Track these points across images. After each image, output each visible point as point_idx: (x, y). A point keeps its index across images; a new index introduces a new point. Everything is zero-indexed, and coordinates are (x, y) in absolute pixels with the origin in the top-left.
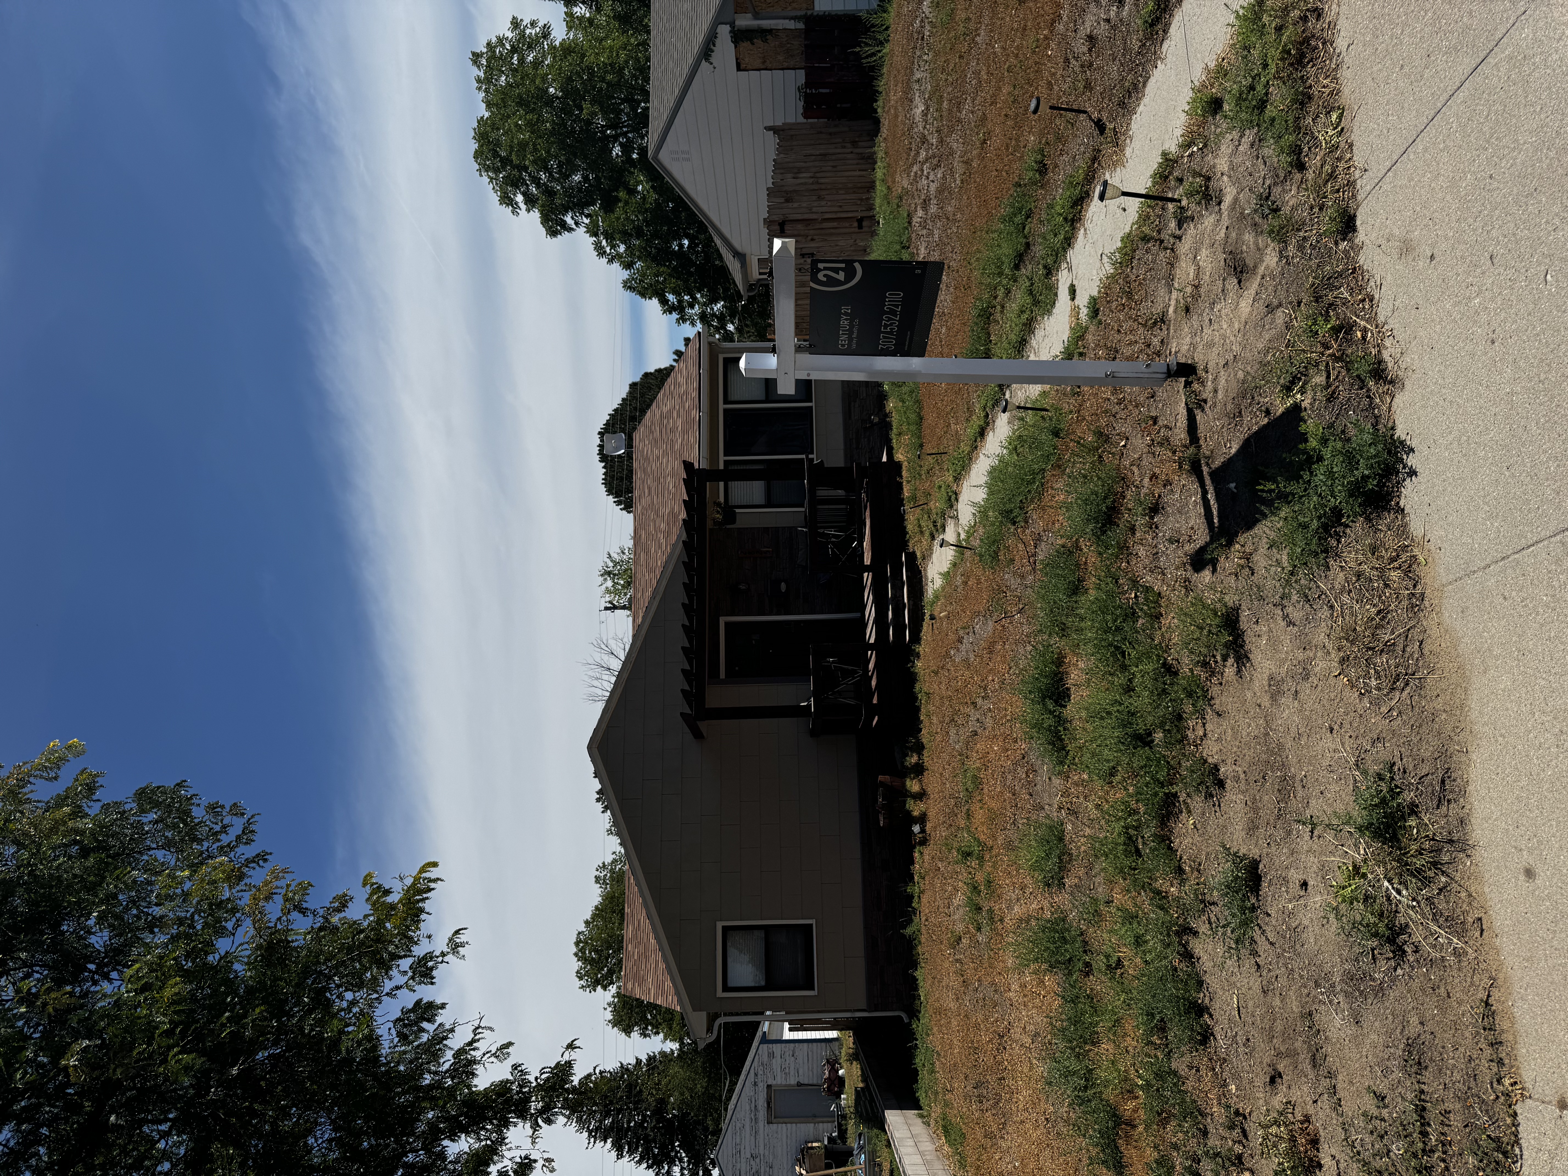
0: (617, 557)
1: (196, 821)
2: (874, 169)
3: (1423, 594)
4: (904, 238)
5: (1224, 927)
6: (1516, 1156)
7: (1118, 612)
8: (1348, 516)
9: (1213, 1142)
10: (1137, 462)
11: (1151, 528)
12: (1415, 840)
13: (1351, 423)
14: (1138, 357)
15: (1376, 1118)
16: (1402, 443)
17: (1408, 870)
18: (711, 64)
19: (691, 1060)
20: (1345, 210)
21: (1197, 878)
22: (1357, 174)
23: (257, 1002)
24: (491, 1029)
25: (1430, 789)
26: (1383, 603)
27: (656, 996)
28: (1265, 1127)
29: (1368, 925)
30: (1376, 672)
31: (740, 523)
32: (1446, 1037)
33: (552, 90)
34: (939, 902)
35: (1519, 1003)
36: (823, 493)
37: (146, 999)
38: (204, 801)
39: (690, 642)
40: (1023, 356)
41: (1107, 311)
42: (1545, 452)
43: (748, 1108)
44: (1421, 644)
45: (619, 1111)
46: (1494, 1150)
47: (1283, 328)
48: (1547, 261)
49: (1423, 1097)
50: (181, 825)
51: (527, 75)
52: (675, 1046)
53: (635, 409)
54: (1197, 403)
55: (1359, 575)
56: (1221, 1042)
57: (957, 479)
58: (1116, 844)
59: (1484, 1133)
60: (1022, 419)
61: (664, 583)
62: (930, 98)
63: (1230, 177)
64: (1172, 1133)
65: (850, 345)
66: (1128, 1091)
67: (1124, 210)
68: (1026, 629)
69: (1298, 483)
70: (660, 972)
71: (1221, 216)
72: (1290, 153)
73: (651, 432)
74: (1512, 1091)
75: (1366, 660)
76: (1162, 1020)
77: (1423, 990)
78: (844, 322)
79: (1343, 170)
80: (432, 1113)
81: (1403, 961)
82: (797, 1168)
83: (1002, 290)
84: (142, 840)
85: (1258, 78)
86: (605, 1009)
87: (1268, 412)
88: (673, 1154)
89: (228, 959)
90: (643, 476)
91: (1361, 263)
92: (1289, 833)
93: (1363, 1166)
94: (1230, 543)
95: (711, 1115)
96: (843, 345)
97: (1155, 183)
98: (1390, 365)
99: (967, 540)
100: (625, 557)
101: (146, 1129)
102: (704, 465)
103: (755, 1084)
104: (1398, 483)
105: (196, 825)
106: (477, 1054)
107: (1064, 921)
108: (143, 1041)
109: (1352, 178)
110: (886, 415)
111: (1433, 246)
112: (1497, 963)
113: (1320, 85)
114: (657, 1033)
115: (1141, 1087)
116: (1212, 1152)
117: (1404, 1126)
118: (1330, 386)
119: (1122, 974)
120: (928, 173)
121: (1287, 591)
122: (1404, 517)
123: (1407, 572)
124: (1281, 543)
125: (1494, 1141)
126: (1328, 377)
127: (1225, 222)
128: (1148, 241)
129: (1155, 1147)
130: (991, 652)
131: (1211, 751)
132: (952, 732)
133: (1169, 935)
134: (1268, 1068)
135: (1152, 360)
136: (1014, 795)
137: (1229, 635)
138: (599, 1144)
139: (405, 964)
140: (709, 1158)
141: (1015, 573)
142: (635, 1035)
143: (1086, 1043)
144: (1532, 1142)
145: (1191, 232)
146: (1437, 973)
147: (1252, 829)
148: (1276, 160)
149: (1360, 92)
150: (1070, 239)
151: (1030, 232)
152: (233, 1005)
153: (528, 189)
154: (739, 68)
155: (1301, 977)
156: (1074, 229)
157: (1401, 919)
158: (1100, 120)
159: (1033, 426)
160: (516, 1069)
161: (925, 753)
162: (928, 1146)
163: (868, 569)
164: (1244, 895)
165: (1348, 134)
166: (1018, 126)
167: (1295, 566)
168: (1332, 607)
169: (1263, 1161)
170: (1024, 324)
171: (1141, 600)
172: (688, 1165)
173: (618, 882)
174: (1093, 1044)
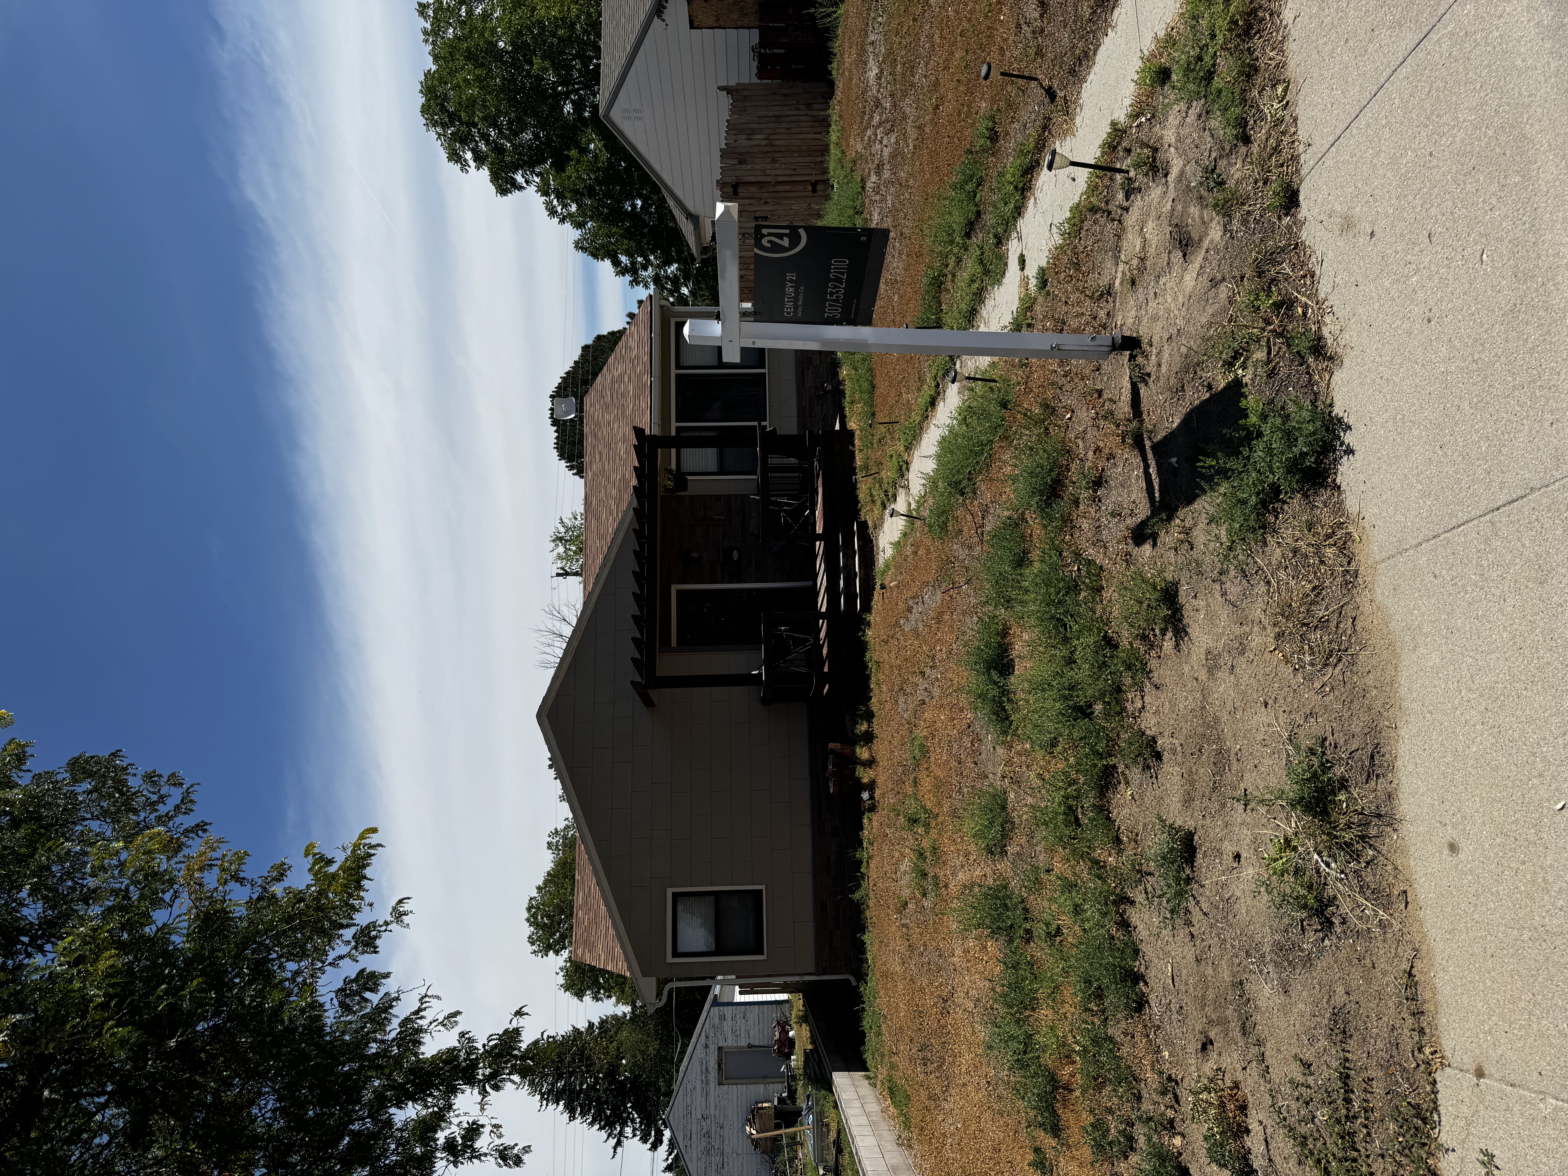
0: (569, 523)
1: (133, 790)
2: (828, 132)
3: (1356, 571)
4: (858, 203)
5: (1159, 897)
6: (1435, 1122)
7: (1061, 585)
8: (1286, 493)
9: (1146, 1106)
10: (1082, 435)
11: (1094, 501)
12: (1344, 814)
13: (1291, 400)
14: (1084, 330)
15: (1302, 1085)
16: (1340, 420)
17: (1337, 843)
18: (664, 21)
19: (643, 1022)
20: (1289, 185)
21: (1134, 848)
22: (1301, 148)
23: (195, 974)
24: (438, 998)
25: (1360, 764)
26: (1319, 579)
27: (606, 962)
28: (1196, 1093)
29: (1297, 897)
30: (1311, 648)
31: (691, 491)
32: (1369, 1007)
33: (501, 44)
34: (887, 868)
35: (1441, 974)
36: (775, 460)
37: (79, 972)
38: (141, 770)
39: (641, 610)
40: (973, 326)
41: (1055, 283)
42: (1477, 431)
43: (699, 1070)
44: (1354, 621)
45: (571, 1074)
46: (1414, 1116)
47: (1227, 303)
48: (1483, 240)
49: (1347, 1065)
50: (117, 795)
51: (476, 28)
52: (627, 1009)
53: (588, 372)
54: (1141, 377)
55: (1295, 551)
56: (1155, 1008)
57: (908, 448)
58: (1057, 813)
59: (1405, 1100)
60: (972, 389)
61: (615, 550)
62: (883, 61)
63: (1177, 149)
64: (1107, 1097)
65: (795, 312)
66: (1067, 1057)
67: (1074, 180)
68: (973, 601)
69: (1238, 459)
70: (610, 938)
71: (1167, 188)
72: (1236, 126)
73: (602, 397)
74: (1433, 1059)
75: (1301, 636)
76: (1099, 988)
77: (1349, 961)
78: (790, 290)
79: (1287, 144)
80: (378, 1081)
81: (1331, 933)
82: (748, 1128)
83: (954, 259)
84: (75, 809)
85: (1205, 49)
86: (557, 973)
87: (1210, 387)
88: (625, 1115)
89: (166, 930)
90: (594, 441)
91: (1303, 238)
92: (1224, 805)
93: (1289, 1131)
94: (1170, 518)
95: (663, 1077)
96: (789, 313)
97: (1103, 154)
98: (1329, 342)
99: (917, 510)
100: (577, 522)
101: (83, 1102)
102: (656, 431)
103: (706, 1046)
104: (1335, 460)
105: (132, 795)
106: (423, 1023)
107: (1006, 888)
108: (77, 1014)
109: (1295, 154)
110: (840, 383)
111: (1373, 223)
112: (1421, 935)
113: (1266, 57)
114: (609, 997)
115: (1078, 1053)
116: (1145, 1116)
117: (1329, 1093)
118: (1271, 362)
119: (1062, 941)
120: (882, 138)
121: (1225, 566)
122: (1340, 494)
123: (1342, 549)
124: (1220, 518)
125: (1414, 1108)
126: (1269, 353)
127: (1172, 194)
128: (1096, 212)
129: (1091, 1111)
130: (939, 622)
131: (1149, 723)
132: (901, 700)
133: (1106, 904)
134: (1200, 1035)
135: (1098, 333)
136: (959, 763)
137: (1168, 609)
138: (552, 1106)
139: (348, 934)
140: (661, 1119)
141: (963, 544)
142: (587, 999)
143: (1026, 1009)
144: (1450, 1109)
145: (1138, 203)
146: (1363, 944)
147: (1188, 801)
148: (1222, 132)
149: (1305, 65)
150: (1020, 208)
151: (981, 200)
152: (171, 976)
153: (477, 146)
154: (692, 26)
155: (1233, 946)
156: (1024, 198)
157: (1330, 891)
158: (1050, 88)
159: (982, 397)
160: (463, 1036)
161: (875, 720)
162: (874, 1107)
163: (820, 537)
164: (1179, 866)
165: (1292, 108)
166: (970, 92)
167: (1234, 542)
168: (1268, 583)
169: (1194, 1126)
170: (975, 294)
171: (1083, 573)
172: (641, 1126)
173: (570, 848)
174: (1033, 1009)
